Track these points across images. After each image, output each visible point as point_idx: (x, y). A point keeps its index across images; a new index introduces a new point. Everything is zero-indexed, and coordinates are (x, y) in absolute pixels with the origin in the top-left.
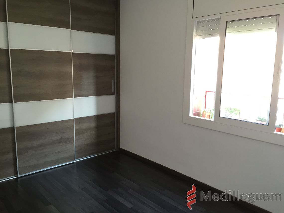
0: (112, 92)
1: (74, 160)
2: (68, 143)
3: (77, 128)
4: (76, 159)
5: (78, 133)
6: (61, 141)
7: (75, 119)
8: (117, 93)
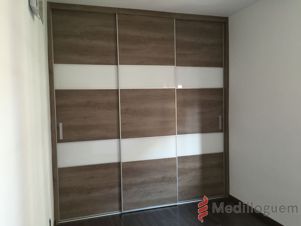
0: (220, 129)
1: (177, 202)
2: (171, 182)
3: (181, 167)
4: (179, 201)
5: (181, 173)
6: (163, 180)
7: (178, 157)
8: (225, 130)
